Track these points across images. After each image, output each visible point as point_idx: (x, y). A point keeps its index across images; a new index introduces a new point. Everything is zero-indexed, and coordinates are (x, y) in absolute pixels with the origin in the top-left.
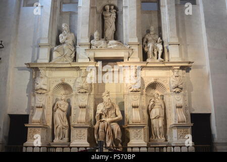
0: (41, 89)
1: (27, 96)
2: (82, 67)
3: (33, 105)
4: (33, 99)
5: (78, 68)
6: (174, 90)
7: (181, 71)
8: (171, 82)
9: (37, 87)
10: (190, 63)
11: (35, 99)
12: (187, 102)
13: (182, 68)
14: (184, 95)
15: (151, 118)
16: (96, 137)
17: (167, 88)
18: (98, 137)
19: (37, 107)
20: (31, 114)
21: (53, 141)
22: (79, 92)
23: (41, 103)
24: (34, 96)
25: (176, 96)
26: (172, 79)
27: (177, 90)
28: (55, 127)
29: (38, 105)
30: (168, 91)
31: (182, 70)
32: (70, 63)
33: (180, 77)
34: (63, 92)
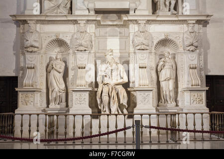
0: (32, 46)
1: (14, 54)
2: (80, 20)
3: (22, 65)
4: (22, 58)
5: (75, 22)
6: (188, 48)
7: (196, 26)
8: (185, 39)
9: (27, 44)
10: (208, 16)
11: (25, 59)
12: (202, 63)
13: (199, 22)
14: (200, 54)
15: (160, 80)
16: (99, 102)
17: (179, 46)
18: (102, 102)
19: (28, 68)
20: (20, 75)
21: (48, 107)
22: (78, 50)
23: (33, 63)
24: (23, 54)
25: (190, 55)
26: (185, 35)
27: (192, 48)
28: (50, 90)
29: (29, 66)
30: (181, 49)
31: (199, 24)
32: (65, 16)
33: (196, 32)
34: (57, 49)
